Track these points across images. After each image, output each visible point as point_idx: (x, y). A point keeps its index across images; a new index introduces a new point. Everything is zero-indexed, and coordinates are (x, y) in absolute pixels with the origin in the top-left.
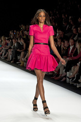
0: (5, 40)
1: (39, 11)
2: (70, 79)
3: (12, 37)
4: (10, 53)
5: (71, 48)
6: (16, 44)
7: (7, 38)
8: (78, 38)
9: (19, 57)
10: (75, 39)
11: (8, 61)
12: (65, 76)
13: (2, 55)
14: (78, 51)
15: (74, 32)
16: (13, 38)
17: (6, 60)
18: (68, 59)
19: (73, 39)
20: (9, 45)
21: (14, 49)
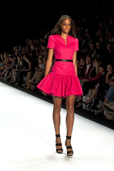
0: (8, 57)
1: (62, 18)
2: (86, 104)
3: (16, 53)
4: (14, 73)
5: (88, 67)
6: (21, 63)
7: (10, 55)
8: (96, 55)
9: (24, 78)
10: (92, 56)
11: (12, 83)
12: (81, 101)
13: (4, 76)
14: (97, 71)
15: (91, 48)
16: (18, 56)
17: (9, 82)
18: (84, 80)
19: (90, 56)
20: (13, 64)
21: (18, 68)
